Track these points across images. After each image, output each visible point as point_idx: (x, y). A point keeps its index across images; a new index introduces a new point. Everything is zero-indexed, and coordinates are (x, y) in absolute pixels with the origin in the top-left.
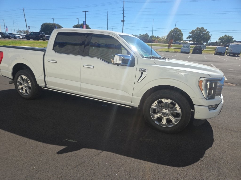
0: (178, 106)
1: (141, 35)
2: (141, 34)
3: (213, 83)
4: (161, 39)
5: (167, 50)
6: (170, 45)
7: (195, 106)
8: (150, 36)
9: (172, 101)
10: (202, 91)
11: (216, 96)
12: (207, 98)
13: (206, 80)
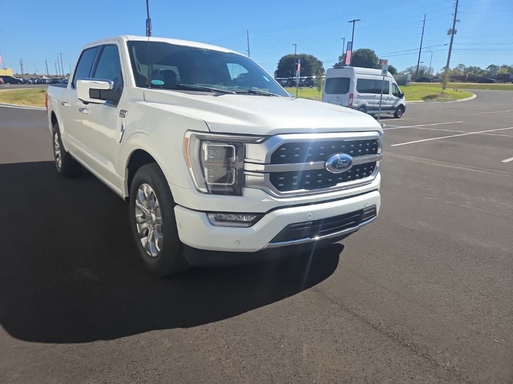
0: (158, 204)
3: (233, 147)
7: (176, 209)
9: (152, 190)
11: (244, 188)
12: (205, 190)
13: (197, 136)
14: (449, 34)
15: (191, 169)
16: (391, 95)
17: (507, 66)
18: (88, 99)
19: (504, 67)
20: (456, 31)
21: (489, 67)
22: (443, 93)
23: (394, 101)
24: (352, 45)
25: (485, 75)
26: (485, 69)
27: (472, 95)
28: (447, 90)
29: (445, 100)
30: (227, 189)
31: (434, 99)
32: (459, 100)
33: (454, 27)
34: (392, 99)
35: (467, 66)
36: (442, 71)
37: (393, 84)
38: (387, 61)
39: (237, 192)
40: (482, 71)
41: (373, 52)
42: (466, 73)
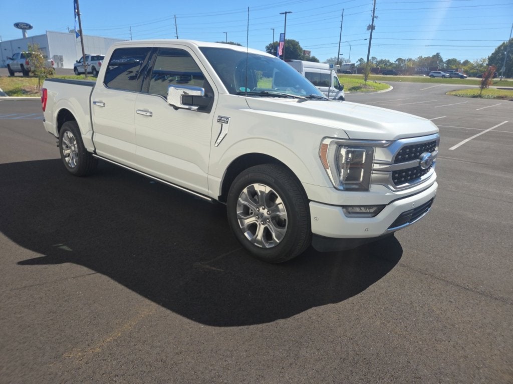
0: (282, 202)
1: (423, 59)
2: (423, 57)
3: (364, 151)
4: (473, 67)
5: (477, 92)
6: (485, 81)
7: (311, 204)
8: (444, 60)
9: (271, 189)
10: (327, 170)
11: (372, 185)
12: (341, 188)
13: (337, 143)
14: (368, 29)
15: (329, 171)
16: (332, 88)
17: (411, 59)
18: (179, 105)
19: (410, 60)
20: (375, 27)
21: (397, 60)
22: (365, 85)
23: (335, 94)
24: (285, 35)
25: (394, 68)
26: (394, 62)
27: (389, 87)
28: (369, 82)
29: (368, 92)
30: (356, 187)
31: (358, 91)
32: (379, 92)
33: (373, 23)
34: (333, 92)
35: (379, 59)
36: (358, 64)
37: (334, 77)
38: (310, 52)
39: (364, 188)
40: (392, 64)
41: (298, 43)
42: (377, 65)
